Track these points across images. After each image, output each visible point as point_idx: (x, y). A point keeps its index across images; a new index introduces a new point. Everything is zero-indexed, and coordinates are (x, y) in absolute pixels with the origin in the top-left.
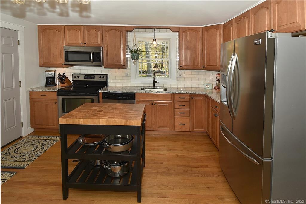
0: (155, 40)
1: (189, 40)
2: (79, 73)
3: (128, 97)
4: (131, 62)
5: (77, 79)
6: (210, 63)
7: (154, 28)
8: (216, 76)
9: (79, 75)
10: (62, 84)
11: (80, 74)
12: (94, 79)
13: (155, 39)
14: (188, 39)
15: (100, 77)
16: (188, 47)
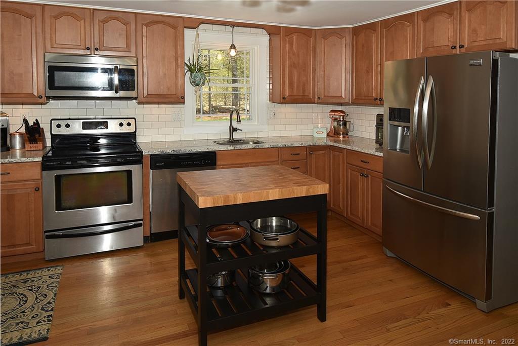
0: (235, 48)
1: (296, 51)
2: (68, 117)
3: (203, 161)
4: (189, 90)
5: (63, 131)
6: (329, 92)
7: (234, 25)
8: (330, 115)
9: (69, 122)
10: (31, 145)
11: (70, 119)
12: (107, 128)
13: (233, 47)
14: (294, 49)
15: (121, 125)
16: (294, 63)
